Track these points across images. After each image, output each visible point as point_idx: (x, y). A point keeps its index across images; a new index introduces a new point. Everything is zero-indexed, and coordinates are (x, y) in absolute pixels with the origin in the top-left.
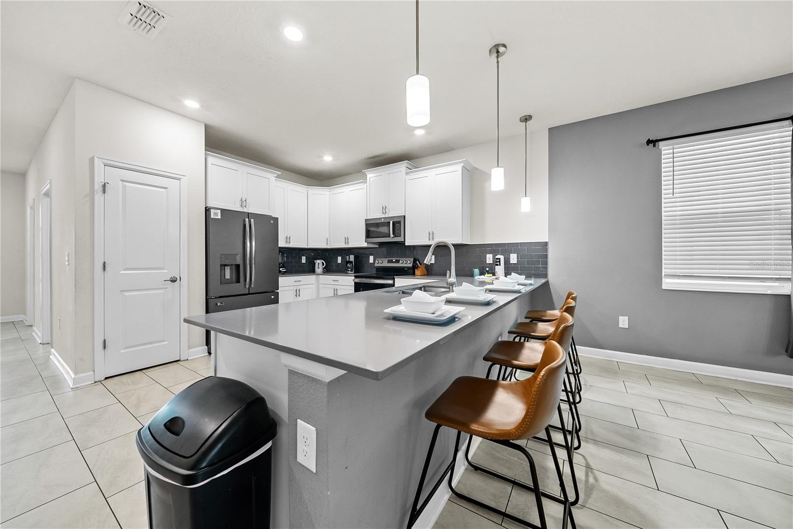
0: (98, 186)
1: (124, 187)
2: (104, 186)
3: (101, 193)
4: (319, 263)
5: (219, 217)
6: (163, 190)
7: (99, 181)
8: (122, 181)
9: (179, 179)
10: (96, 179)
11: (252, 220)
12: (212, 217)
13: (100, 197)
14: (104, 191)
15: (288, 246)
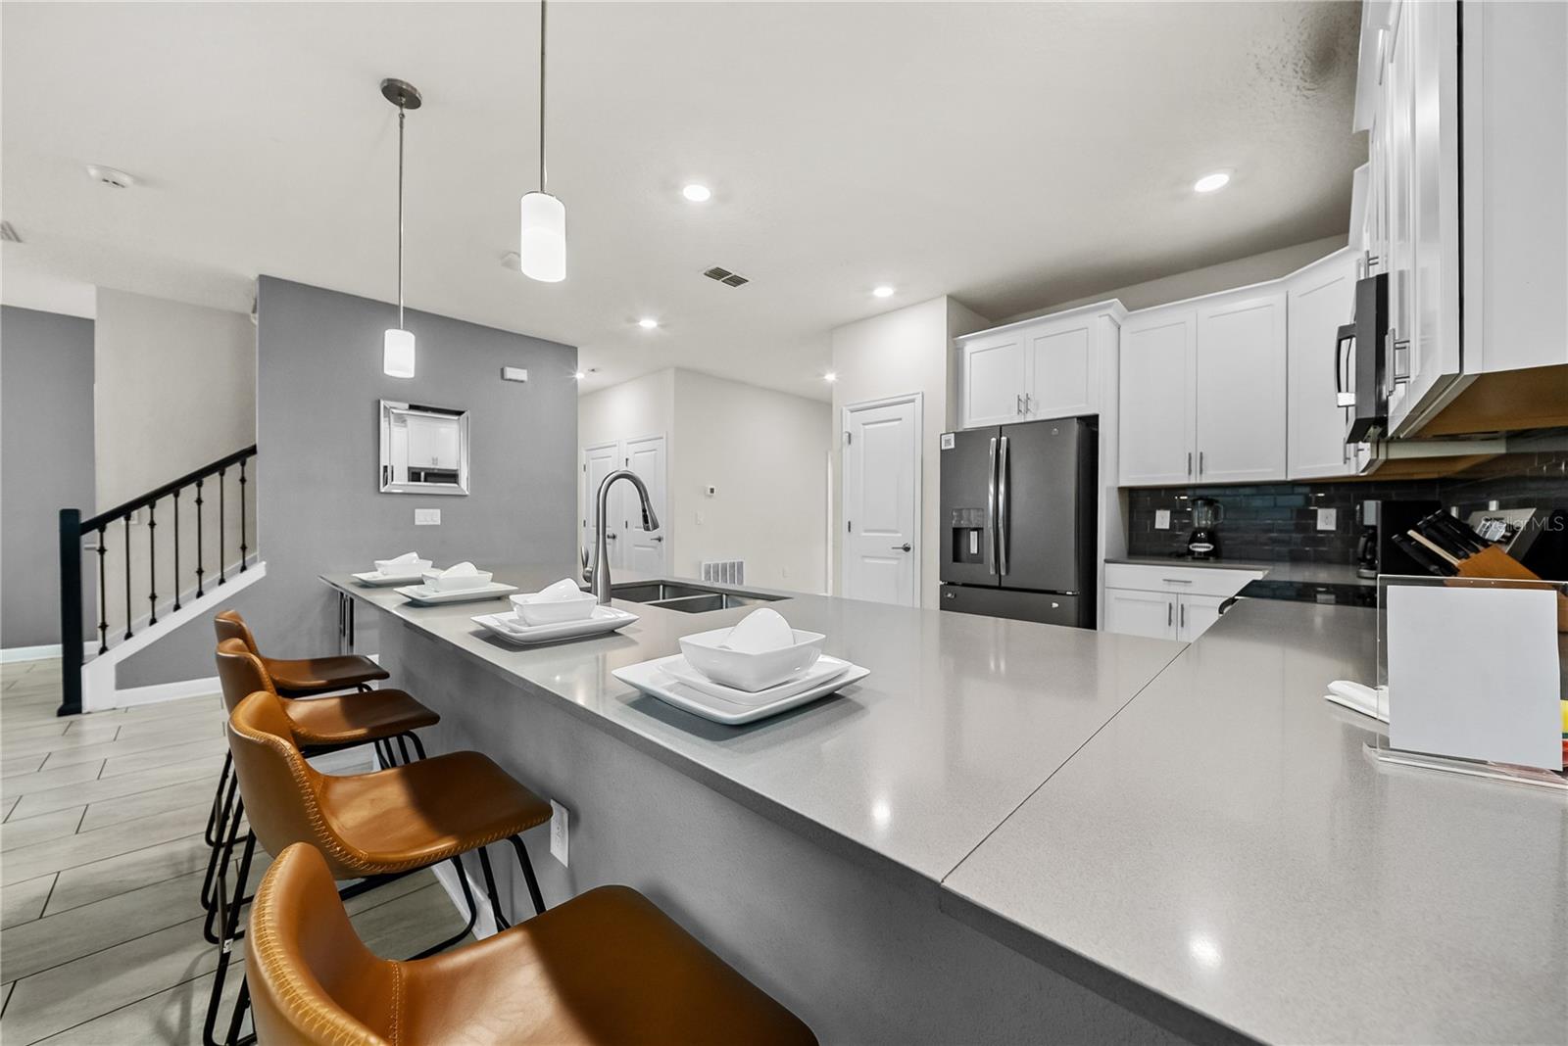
0: (845, 437)
1: (865, 431)
2: (849, 436)
3: (847, 443)
5: (953, 446)
6: (899, 422)
8: (865, 424)
9: (913, 401)
10: (845, 429)
11: (1004, 439)
12: (943, 448)
13: (847, 450)
14: (850, 442)
15: (1193, 480)
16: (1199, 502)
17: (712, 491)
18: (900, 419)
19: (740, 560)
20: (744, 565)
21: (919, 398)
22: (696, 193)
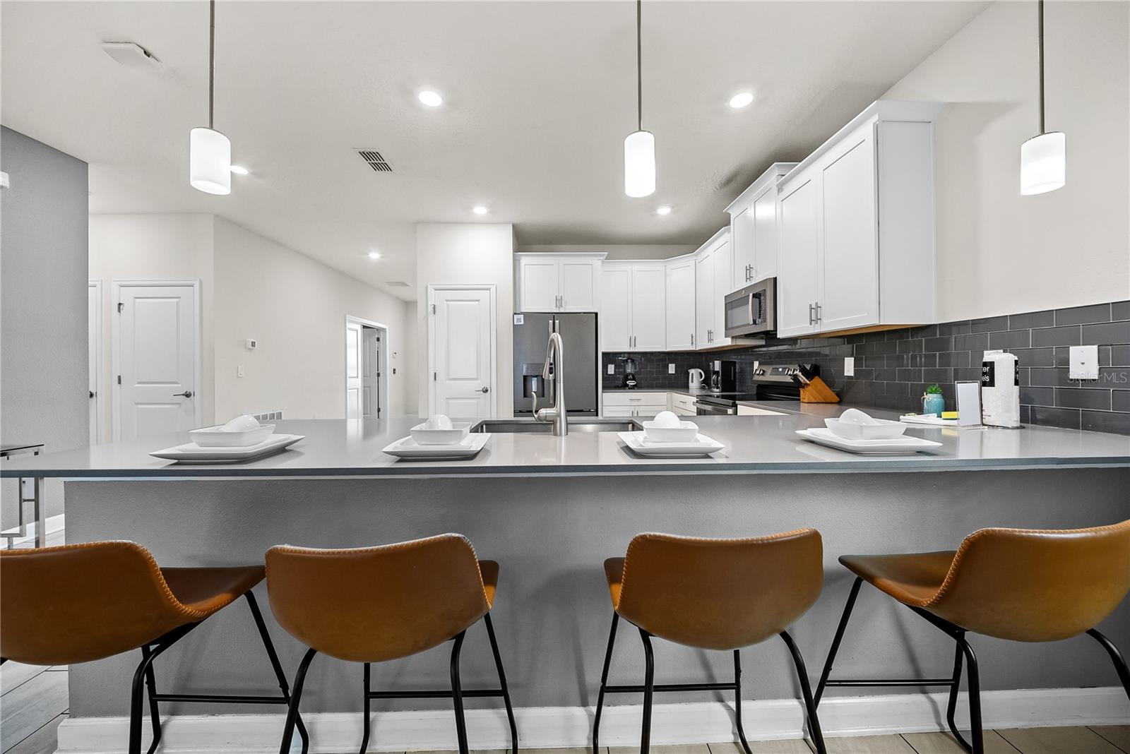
0: (430, 309)
1: (448, 305)
2: (434, 308)
3: (432, 314)
4: (692, 374)
5: (522, 323)
6: (477, 302)
7: (431, 303)
8: (447, 300)
9: (489, 289)
10: (429, 303)
11: (557, 322)
12: (515, 323)
13: (431, 318)
14: (434, 312)
15: (632, 350)
16: (629, 361)
17: (253, 344)
18: (478, 301)
19: (279, 411)
20: (282, 414)
21: (493, 289)
22: (430, 99)
